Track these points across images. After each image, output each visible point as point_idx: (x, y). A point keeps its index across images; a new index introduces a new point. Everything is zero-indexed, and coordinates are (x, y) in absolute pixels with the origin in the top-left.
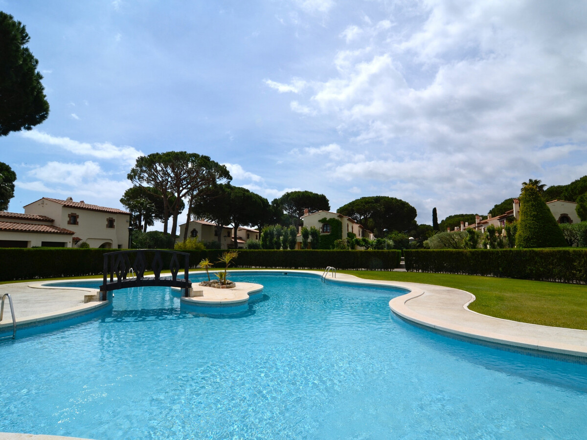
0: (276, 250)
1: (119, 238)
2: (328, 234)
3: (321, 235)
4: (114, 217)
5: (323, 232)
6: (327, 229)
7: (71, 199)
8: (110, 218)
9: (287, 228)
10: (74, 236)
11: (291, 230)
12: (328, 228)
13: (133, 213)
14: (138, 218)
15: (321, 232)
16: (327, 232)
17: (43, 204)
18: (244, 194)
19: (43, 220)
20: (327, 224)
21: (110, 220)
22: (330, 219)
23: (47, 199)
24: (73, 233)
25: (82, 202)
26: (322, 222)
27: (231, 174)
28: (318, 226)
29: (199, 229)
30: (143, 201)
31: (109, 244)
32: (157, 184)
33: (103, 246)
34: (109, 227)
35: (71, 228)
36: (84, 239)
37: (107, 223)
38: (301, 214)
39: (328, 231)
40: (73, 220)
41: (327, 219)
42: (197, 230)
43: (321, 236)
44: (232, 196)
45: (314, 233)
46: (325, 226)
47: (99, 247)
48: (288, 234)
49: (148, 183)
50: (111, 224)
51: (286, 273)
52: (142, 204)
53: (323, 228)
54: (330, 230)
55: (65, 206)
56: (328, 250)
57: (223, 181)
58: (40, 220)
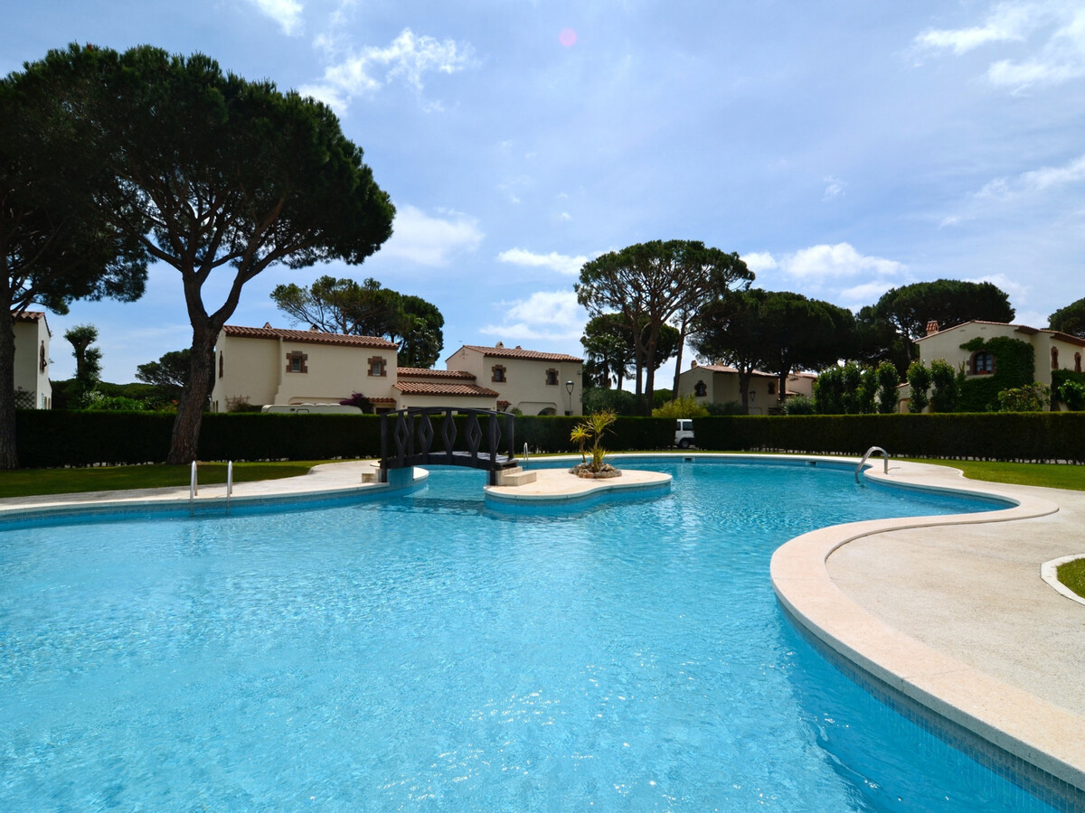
0: (847, 415)
1: (565, 400)
2: (988, 376)
3: (967, 379)
4: (557, 367)
5: (974, 371)
6: (985, 365)
7: (501, 344)
8: (553, 367)
9: (874, 369)
10: (499, 399)
11: (882, 372)
12: (989, 362)
13: (596, 360)
14: (604, 366)
15: (969, 373)
16: (984, 371)
17: (464, 354)
18: (788, 305)
19: (461, 378)
20: (984, 354)
21: (551, 373)
22: (994, 340)
23: (467, 347)
24: (496, 395)
25: (518, 347)
26: (970, 350)
27: (749, 268)
28: (958, 361)
29: (708, 381)
30: (608, 338)
31: (553, 411)
32: (625, 308)
33: (543, 413)
34: (550, 384)
35: (496, 388)
36: (514, 404)
37: (546, 377)
38: (922, 332)
39: (989, 368)
40: (499, 375)
41: (985, 341)
42: (705, 382)
43: (968, 382)
44: (763, 310)
45: (943, 375)
46: (981, 357)
47: (539, 414)
48: (875, 382)
49: (612, 306)
50: (552, 378)
51: (813, 463)
52: (606, 343)
53: (973, 363)
54: (993, 365)
55: (486, 355)
56: (984, 413)
57: (736, 285)
58: (458, 378)
